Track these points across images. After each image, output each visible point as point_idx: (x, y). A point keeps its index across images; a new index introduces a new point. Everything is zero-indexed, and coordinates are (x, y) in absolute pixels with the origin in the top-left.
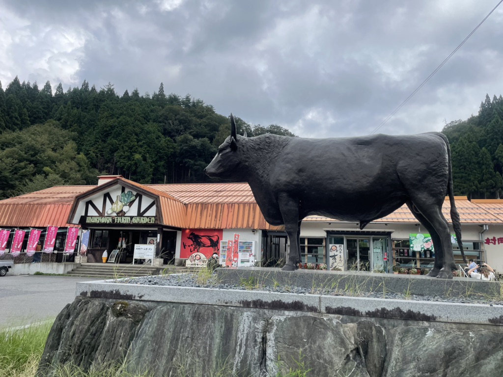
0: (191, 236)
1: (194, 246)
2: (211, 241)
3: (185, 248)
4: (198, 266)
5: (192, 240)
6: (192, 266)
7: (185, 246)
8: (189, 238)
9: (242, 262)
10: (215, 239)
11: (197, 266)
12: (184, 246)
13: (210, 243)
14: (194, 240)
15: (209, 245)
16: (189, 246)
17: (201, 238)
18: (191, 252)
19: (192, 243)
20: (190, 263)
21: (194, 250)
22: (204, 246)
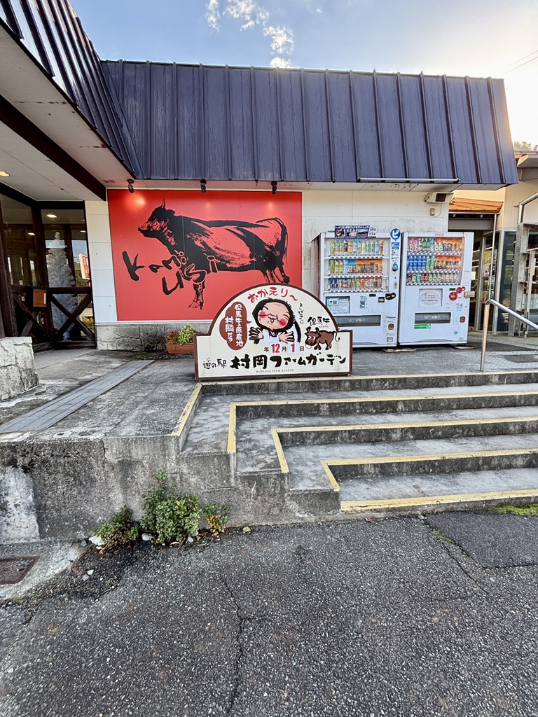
0: (157, 226)
1: (175, 269)
2: (253, 242)
3: (135, 278)
4: (284, 369)
5: (165, 242)
6: (241, 371)
7: (132, 270)
8: (148, 233)
9: (422, 320)
10: (268, 236)
11: (271, 368)
12: (129, 269)
13: (248, 252)
14: (171, 240)
15: (247, 261)
16: (154, 268)
17: (203, 232)
18: (167, 292)
19: (168, 256)
20: (230, 354)
21: (180, 284)
22: (222, 267)
